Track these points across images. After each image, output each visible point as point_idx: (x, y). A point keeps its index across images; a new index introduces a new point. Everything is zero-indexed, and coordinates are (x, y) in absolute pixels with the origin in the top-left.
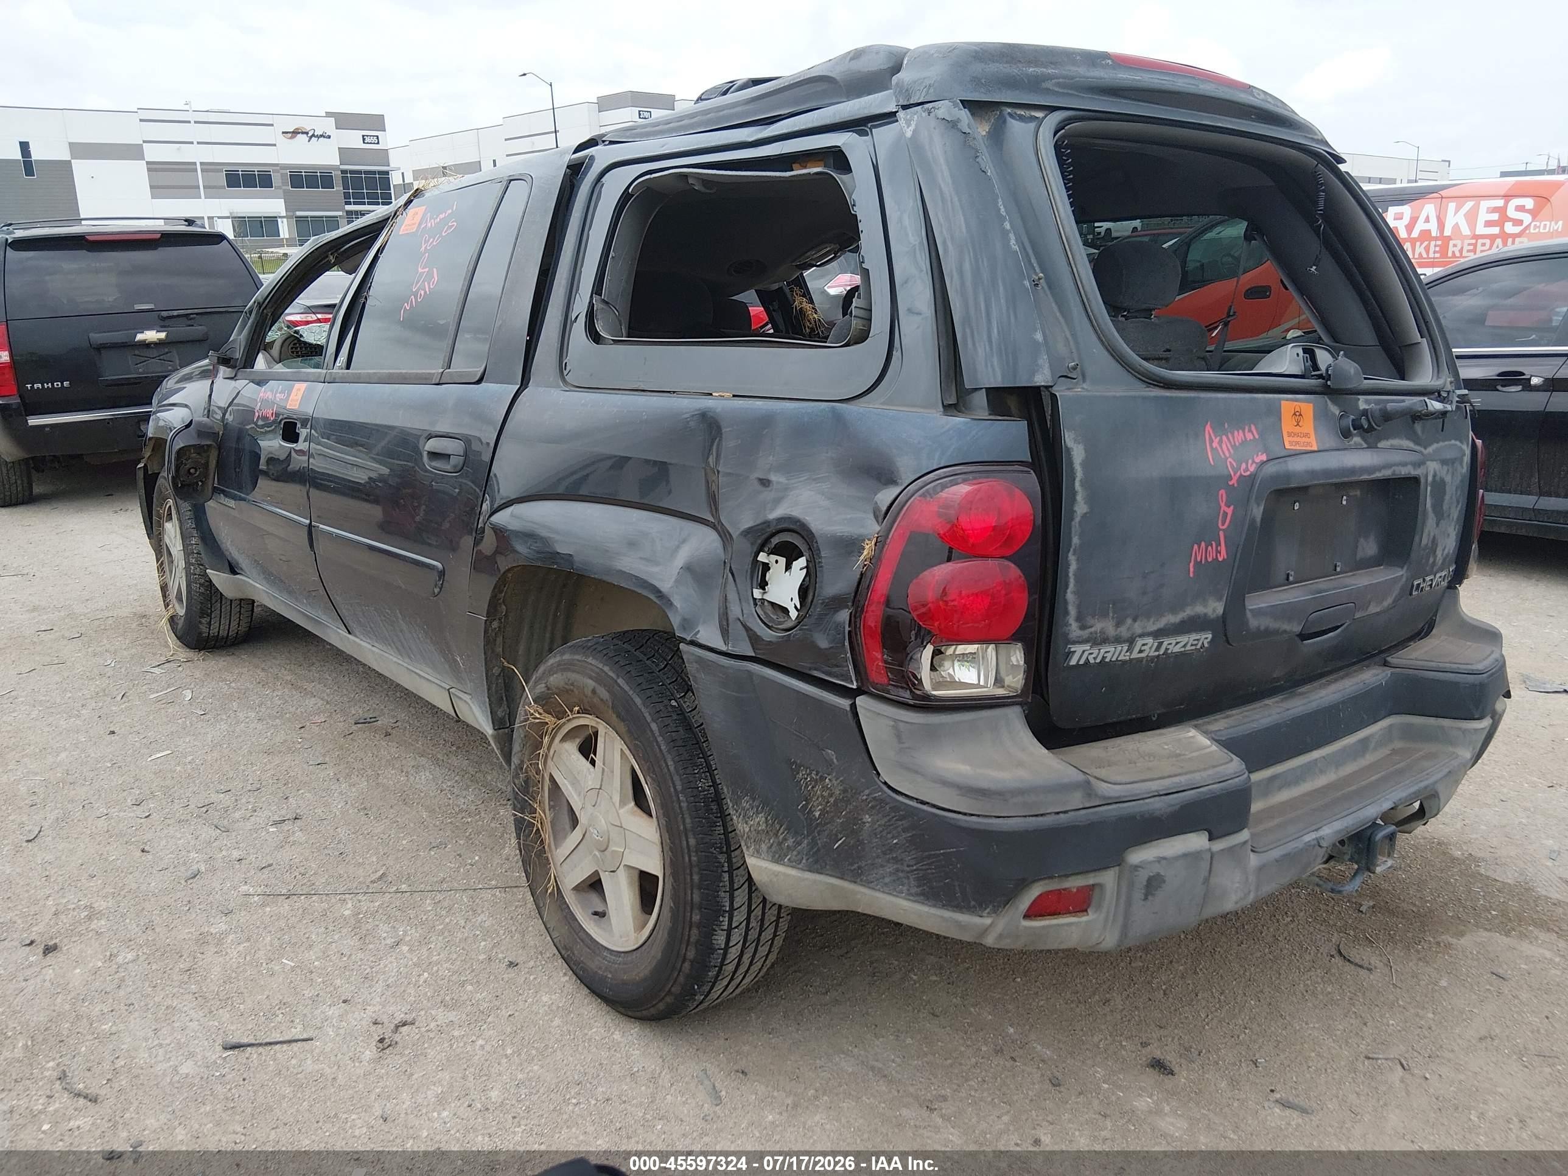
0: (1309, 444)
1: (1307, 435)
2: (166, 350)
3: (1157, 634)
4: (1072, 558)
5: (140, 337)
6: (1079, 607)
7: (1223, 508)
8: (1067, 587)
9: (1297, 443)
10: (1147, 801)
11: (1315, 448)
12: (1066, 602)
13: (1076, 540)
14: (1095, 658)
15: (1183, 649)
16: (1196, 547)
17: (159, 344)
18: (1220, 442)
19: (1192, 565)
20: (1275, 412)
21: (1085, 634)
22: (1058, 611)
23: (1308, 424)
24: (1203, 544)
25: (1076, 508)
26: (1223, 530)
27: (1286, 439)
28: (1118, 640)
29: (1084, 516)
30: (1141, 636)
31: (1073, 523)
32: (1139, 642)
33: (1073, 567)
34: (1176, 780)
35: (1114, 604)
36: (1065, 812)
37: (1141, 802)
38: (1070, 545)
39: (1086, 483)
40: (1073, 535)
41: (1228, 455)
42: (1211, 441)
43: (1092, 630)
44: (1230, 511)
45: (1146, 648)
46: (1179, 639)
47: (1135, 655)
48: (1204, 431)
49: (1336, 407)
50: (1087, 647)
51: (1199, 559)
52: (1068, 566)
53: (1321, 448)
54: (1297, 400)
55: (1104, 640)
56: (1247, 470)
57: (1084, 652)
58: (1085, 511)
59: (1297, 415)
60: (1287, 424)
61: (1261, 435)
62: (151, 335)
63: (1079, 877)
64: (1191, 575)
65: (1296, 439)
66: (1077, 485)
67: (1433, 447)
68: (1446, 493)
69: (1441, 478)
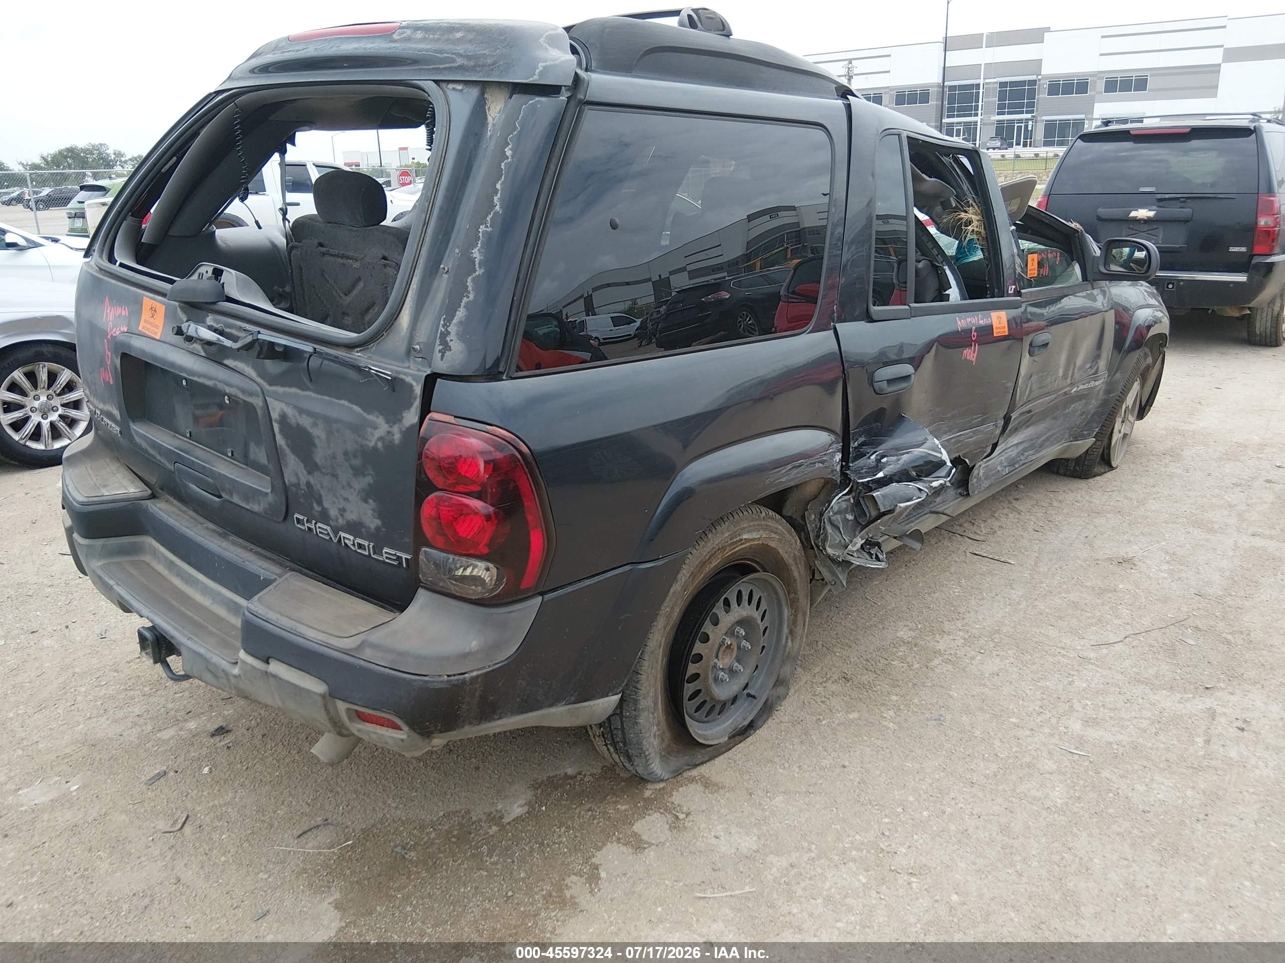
0: (155, 333)
1: (157, 327)
2: (1155, 226)
3: (101, 412)
5: (1133, 214)
7: (107, 351)
9: (148, 329)
11: (158, 338)
14: (90, 408)
15: (111, 429)
16: (101, 369)
17: (1147, 221)
18: (110, 311)
20: (138, 302)
23: (160, 320)
26: (108, 365)
27: (142, 324)
30: (97, 408)
32: (97, 412)
41: (110, 320)
42: (106, 309)
44: (109, 355)
45: (99, 416)
46: (108, 421)
47: (97, 417)
48: (105, 301)
49: (184, 315)
51: (103, 377)
53: (162, 339)
54: (154, 299)
56: (115, 333)
57: (86, 402)
59: (153, 310)
60: (146, 314)
61: (129, 314)
62: (1143, 213)
64: (103, 385)
65: (148, 326)
67: (287, 389)
68: (315, 445)
69: (298, 424)
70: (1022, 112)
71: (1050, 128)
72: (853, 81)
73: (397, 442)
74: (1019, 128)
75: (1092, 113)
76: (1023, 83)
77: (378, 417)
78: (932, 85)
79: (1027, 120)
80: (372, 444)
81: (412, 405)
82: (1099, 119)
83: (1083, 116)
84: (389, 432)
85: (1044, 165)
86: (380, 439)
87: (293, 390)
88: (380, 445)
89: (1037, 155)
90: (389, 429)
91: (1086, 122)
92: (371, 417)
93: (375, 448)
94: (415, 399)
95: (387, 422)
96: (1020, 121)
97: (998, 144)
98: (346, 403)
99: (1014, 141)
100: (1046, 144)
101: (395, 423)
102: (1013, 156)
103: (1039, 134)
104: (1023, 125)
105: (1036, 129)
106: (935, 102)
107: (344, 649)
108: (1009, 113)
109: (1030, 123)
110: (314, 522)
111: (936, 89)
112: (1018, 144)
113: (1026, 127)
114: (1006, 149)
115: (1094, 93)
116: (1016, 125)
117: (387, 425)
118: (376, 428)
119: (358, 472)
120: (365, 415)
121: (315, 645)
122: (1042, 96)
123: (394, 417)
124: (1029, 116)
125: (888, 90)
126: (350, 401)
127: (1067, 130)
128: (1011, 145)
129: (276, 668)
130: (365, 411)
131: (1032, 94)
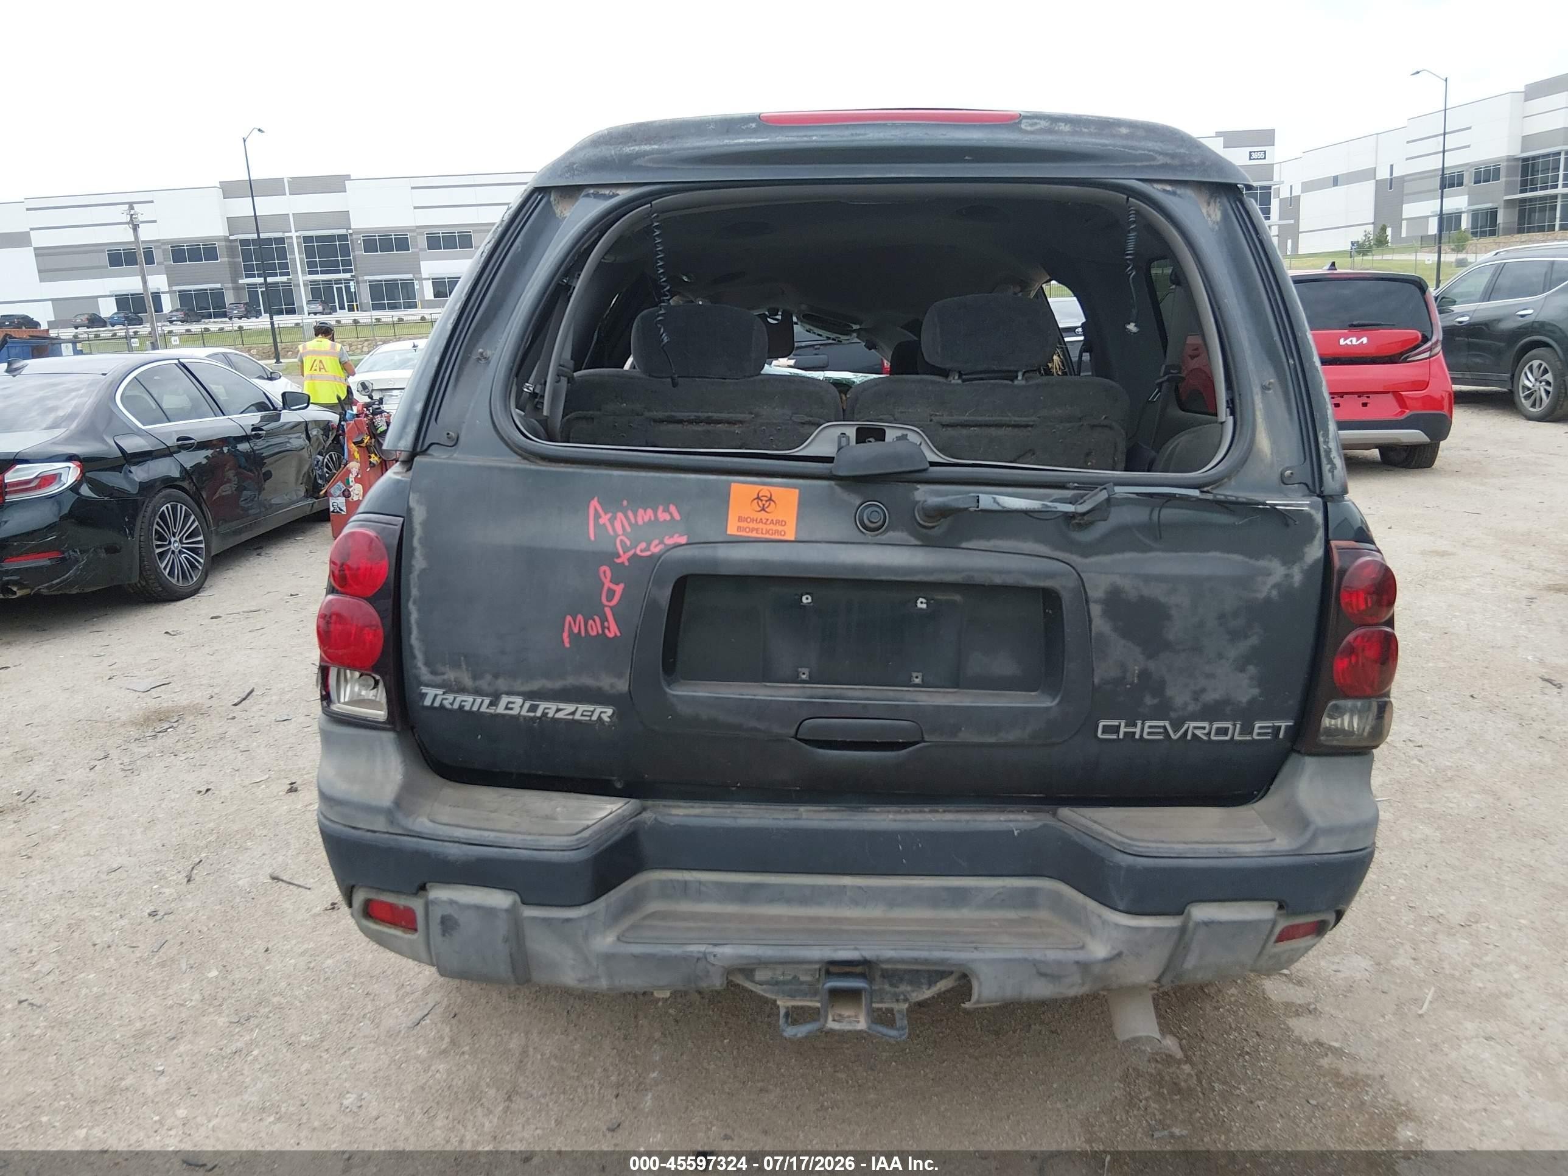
0: (778, 532)
1: (780, 523)
3: (528, 696)
4: (412, 607)
6: (426, 654)
7: (607, 584)
8: (410, 633)
9: (752, 530)
10: (446, 844)
11: (789, 538)
12: (411, 646)
13: (415, 592)
14: (452, 704)
15: (571, 717)
16: (569, 618)
18: (612, 520)
19: (565, 635)
20: (718, 495)
21: (438, 679)
22: (406, 653)
23: (784, 511)
24: (580, 617)
25: (414, 563)
26: (611, 607)
27: (732, 525)
28: (478, 692)
29: (423, 571)
30: (509, 693)
31: (412, 576)
32: (504, 700)
33: (414, 616)
34: (486, 834)
35: (465, 657)
36: (374, 832)
37: (440, 843)
38: (409, 596)
39: (423, 541)
40: (412, 586)
41: (620, 532)
42: (597, 516)
43: (445, 677)
44: (619, 589)
45: (515, 706)
46: (561, 706)
47: (500, 709)
48: (588, 507)
49: (854, 496)
50: (440, 692)
51: (576, 631)
52: (409, 614)
53: (807, 539)
54: (764, 484)
55: (462, 690)
56: (648, 549)
57: (436, 696)
58: (423, 566)
59: (764, 500)
60: (738, 508)
61: (684, 516)
63: (392, 894)
64: (567, 645)
65: (753, 525)
66: (416, 542)
67: (1118, 556)
68: (1169, 617)
69: (1142, 597)
70: (338, 272)
71: (376, 289)
72: (140, 230)
73: (1296, 585)
74: (339, 290)
75: (420, 272)
76: (331, 238)
77: (1270, 560)
78: (218, 239)
79: (347, 281)
80: (1261, 595)
81: (1314, 537)
82: (429, 279)
83: (410, 276)
84: (1287, 576)
85: (393, 331)
86: (1276, 586)
87: (1128, 555)
88: (1274, 593)
89: (378, 320)
90: (1286, 572)
91: (416, 282)
92: (1262, 563)
93: (1268, 601)
94: (1317, 529)
95: (1284, 563)
96: (338, 282)
97: (320, 308)
98: (1218, 554)
99: (337, 304)
100: (376, 307)
101: (1294, 563)
102: (351, 321)
103: (365, 296)
104: (343, 286)
105: (359, 291)
106: (226, 259)
107: (1292, 850)
108: (323, 272)
109: (352, 283)
110: (1139, 723)
111: (224, 243)
112: (342, 308)
113: (348, 288)
114: (330, 314)
115: (417, 250)
116: (335, 286)
117: (1283, 568)
118: (1270, 574)
119: (1235, 636)
120: (1252, 562)
121: (1259, 859)
122: (358, 252)
123: (1291, 556)
124: (348, 276)
125: (159, 244)
126: (1223, 551)
127: (396, 291)
128: (333, 310)
129: (1201, 912)
130: (1251, 558)
131: (345, 250)
